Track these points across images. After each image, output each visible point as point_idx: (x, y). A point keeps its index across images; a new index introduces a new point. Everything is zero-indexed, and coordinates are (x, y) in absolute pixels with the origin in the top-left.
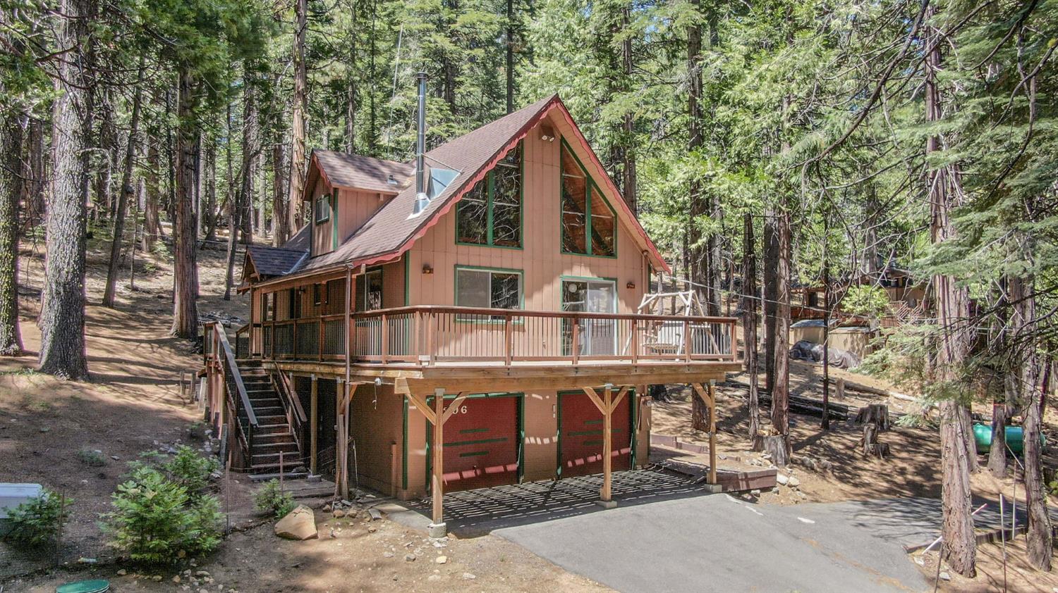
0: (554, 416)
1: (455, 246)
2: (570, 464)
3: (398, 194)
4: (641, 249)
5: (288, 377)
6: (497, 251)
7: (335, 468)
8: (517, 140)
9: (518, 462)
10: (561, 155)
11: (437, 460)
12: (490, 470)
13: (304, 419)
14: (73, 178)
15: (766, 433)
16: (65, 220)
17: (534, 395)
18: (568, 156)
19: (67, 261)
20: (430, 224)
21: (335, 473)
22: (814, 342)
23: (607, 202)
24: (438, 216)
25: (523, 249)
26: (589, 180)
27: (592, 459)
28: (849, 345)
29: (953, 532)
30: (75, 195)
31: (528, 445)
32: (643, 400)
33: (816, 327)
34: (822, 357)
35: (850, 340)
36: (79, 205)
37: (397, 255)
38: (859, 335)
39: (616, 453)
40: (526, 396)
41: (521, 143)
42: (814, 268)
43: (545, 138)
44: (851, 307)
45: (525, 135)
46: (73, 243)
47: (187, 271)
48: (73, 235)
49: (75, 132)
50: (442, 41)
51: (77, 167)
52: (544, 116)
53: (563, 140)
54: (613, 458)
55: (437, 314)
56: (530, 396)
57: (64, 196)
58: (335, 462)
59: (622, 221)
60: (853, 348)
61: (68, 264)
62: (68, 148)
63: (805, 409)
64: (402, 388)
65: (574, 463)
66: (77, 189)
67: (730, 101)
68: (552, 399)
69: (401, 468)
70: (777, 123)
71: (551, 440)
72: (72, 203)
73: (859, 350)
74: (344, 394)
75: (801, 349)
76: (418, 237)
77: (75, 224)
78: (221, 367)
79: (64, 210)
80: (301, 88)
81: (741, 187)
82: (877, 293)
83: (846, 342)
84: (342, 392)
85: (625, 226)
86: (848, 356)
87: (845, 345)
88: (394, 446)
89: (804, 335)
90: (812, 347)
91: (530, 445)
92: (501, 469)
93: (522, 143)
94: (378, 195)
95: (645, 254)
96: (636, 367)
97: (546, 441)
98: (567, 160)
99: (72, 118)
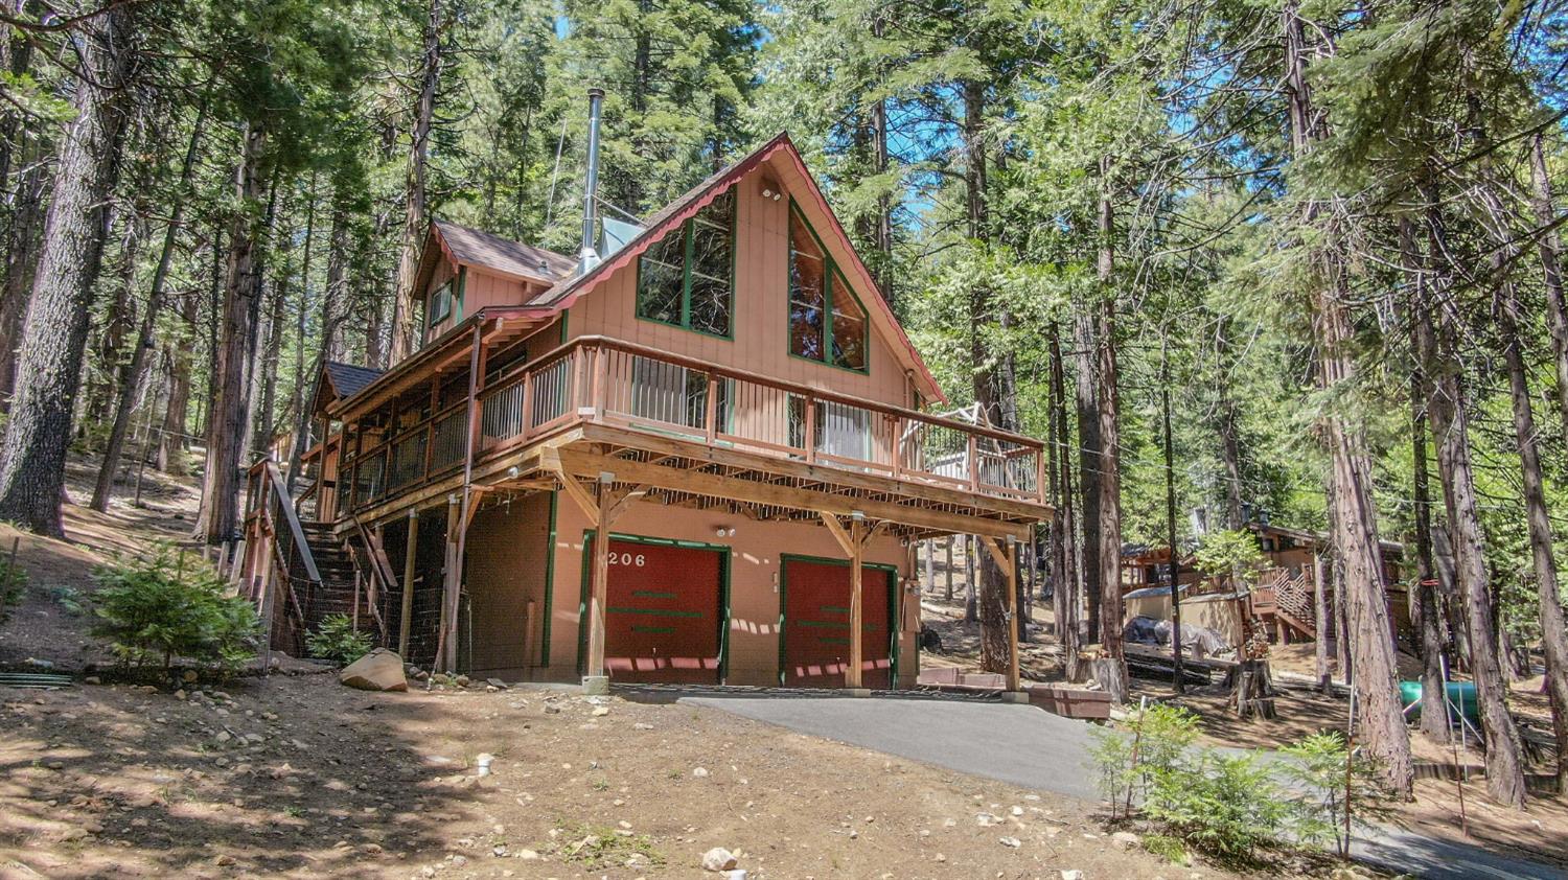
0: (776, 589)
1: (635, 321)
2: (800, 672)
3: (553, 286)
4: (904, 368)
5: (373, 531)
6: (695, 338)
7: (438, 622)
8: (728, 184)
9: (719, 658)
10: (790, 223)
11: (599, 579)
12: (679, 663)
13: (393, 582)
14: (75, 243)
15: (1093, 655)
16: (55, 299)
17: (746, 556)
18: (800, 227)
19: (50, 358)
20: (600, 278)
21: (438, 631)
22: (1158, 618)
23: (855, 295)
24: (612, 268)
25: (733, 341)
26: (829, 262)
27: (833, 669)
28: (1208, 620)
29: (1377, 729)
30: (74, 267)
31: (735, 631)
32: (908, 586)
33: (1159, 595)
34: (1171, 636)
35: (1208, 612)
36: (79, 282)
37: (549, 314)
38: (1222, 604)
39: (869, 665)
40: (734, 554)
41: (733, 187)
42: (1151, 522)
43: (767, 193)
44: (1208, 560)
45: (739, 179)
46: (63, 334)
47: (226, 443)
48: (65, 322)
49: (85, 180)
50: (622, 149)
51: (83, 229)
52: (766, 158)
53: (792, 201)
54: (864, 673)
55: (607, 350)
56: (740, 555)
57: (57, 267)
58: (439, 615)
59: (875, 325)
60: (1214, 623)
61: (52, 363)
62: (72, 201)
63: (1149, 670)
64: (550, 461)
65: (806, 671)
66: (78, 259)
67: (1025, 180)
68: (771, 563)
69: (541, 639)
70: (1091, 194)
71: (771, 629)
72: (68, 277)
73: (1222, 624)
74: (460, 516)
75: (1137, 628)
76: (581, 292)
77: (69, 308)
78: (271, 526)
79: (55, 286)
80: (415, 219)
81: (1043, 278)
82: (1244, 541)
83: (1202, 615)
84: (456, 518)
85: (880, 332)
86: (1208, 634)
87: (1202, 620)
88: (531, 604)
89: (1142, 608)
90: (1154, 625)
91: (740, 632)
92: (695, 664)
93: (735, 192)
94: (524, 285)
95: (910, 374)
96: (899, 482)
97: (765, 629)
98: (798, 229)
99: (84, 160)
